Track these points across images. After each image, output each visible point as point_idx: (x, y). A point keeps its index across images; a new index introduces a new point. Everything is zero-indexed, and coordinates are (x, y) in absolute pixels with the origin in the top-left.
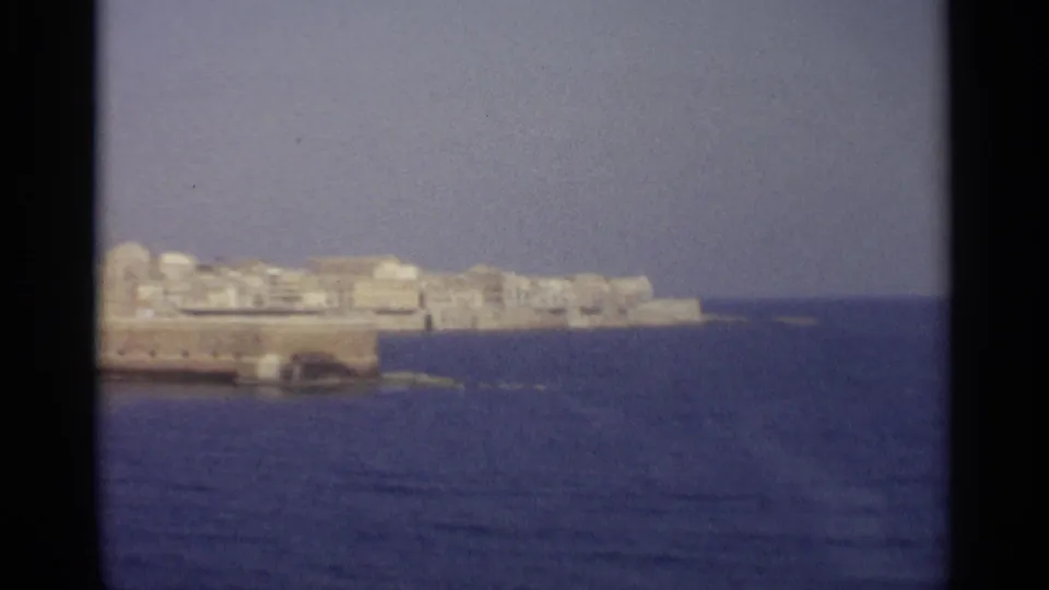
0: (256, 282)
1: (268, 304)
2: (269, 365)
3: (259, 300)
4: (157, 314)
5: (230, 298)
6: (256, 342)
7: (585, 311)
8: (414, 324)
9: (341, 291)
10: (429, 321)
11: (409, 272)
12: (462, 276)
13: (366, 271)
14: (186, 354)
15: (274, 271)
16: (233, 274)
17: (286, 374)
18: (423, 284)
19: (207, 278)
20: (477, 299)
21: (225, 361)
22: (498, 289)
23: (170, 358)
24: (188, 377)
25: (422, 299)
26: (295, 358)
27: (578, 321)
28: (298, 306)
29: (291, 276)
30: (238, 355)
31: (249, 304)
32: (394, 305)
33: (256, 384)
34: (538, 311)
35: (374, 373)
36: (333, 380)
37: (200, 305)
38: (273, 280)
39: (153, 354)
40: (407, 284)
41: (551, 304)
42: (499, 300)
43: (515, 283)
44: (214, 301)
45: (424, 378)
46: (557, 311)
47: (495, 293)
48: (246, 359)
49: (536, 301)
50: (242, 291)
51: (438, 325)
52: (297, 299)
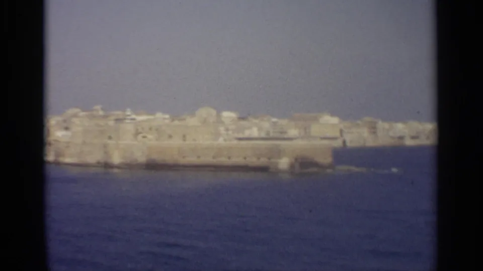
0: (266, 125)
1: (272, 135)
2: (284, 163)
3: (268, 133)
4: (225, 140)
5: (255, 132)
6: (278, 153)
7: (413, 138)
8: (338, 144)
9: (305, 129)
10: (344, 142)
11: (335, 120)
12: (359, 122)
13: (316, 119)
14: (245, 158)
15: (274, 120)
16: (257, 121)
17: (292, 166)
18: (342, 126)
19: (243, 123)
20: (365, 133)
21: (263, 161)
22: (374, 128)
23: (237, 160)
25: (341, 131)
26: (296, 159)
27: (409, 142)
28: (286, 136)
29: (284, 122)
30: (269, 159)
31: (263, 135)
32: (329, 134)
33: (278, 172)
34: (393, 138)
35: (331, 166)
36: (315, 169)
37: (241, 136)
38: (275, 123)
39: (229, 158)
40: (333, 125)
41: (398, 135)
42: (375, 133)
43: (382, 125)
44: (247, 133)
45: (354, 169)
46: (401, 138)
47: (373, 129)
48: (273, 160)
49: (391, 134)
50: (260, 129)
51: (348, 144)
52: (285, 133)
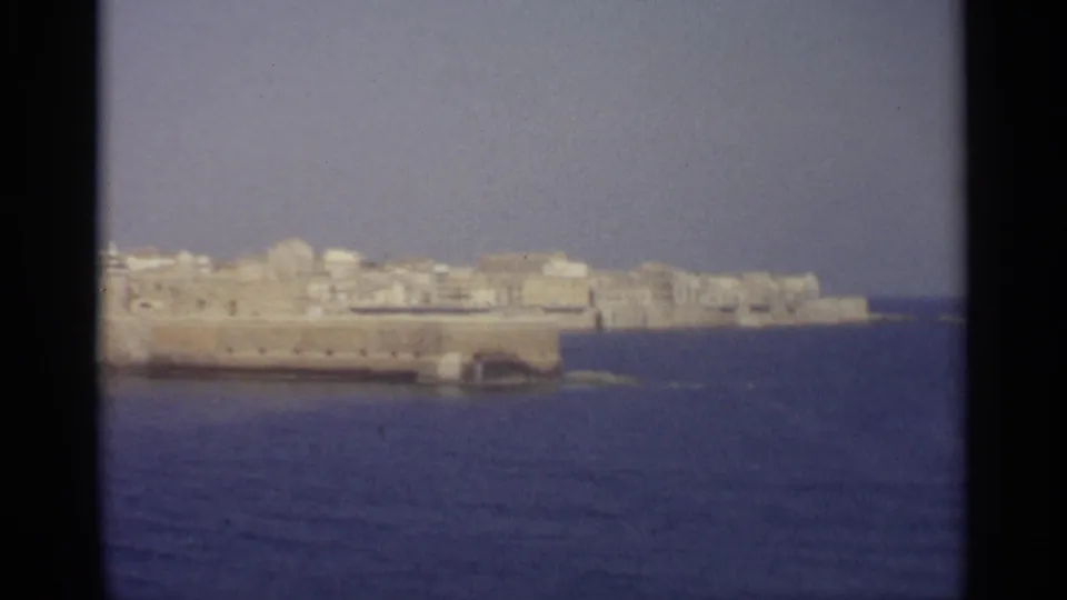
0: (423, 279)
1: (435, 301)
2: (450, 364)
3: (427, 298)
4: (327, 312)
5: (397, 296)
6: (437, 341)
7: (756, 309)
8: (584, 322)
9: (510, 289)
10: (599, 318)
11: (578, 270)
12: (633, 274)
13: (537, 268)
14: (363, 352)
15: (441, 268)
16: (400, 271)
17: (468, 372)
18: (593, 283)
19: (373, 275)
20: (646, 297)
21: (405, 359)
22: (668, 286)
23: (347, 357)
24: (365, 376)
25: (592, 296)
26: (477, 357)
27: (748, 320)
28: (466, 304)
29: (462, 274)
30: (418, 354)
31: (415, 302)
32: (564, 303)
33: (436, 383)
34: (708, 309)
35: (556, 372)
36: (518, 380)
37: (366, 303)
38: (441, 277)
39: (329, 353)
40: (575, 281)
41: (721, 302)
42: (670, 298)
43: (686, 281)
44: (380, 299)
45: (609, 378)
46: (727, 310)
47: (666, 290)
48: (425, 359)
49: (705, 300)
50: (409, 288)
51: (608, 323)
52: (466, 297)
